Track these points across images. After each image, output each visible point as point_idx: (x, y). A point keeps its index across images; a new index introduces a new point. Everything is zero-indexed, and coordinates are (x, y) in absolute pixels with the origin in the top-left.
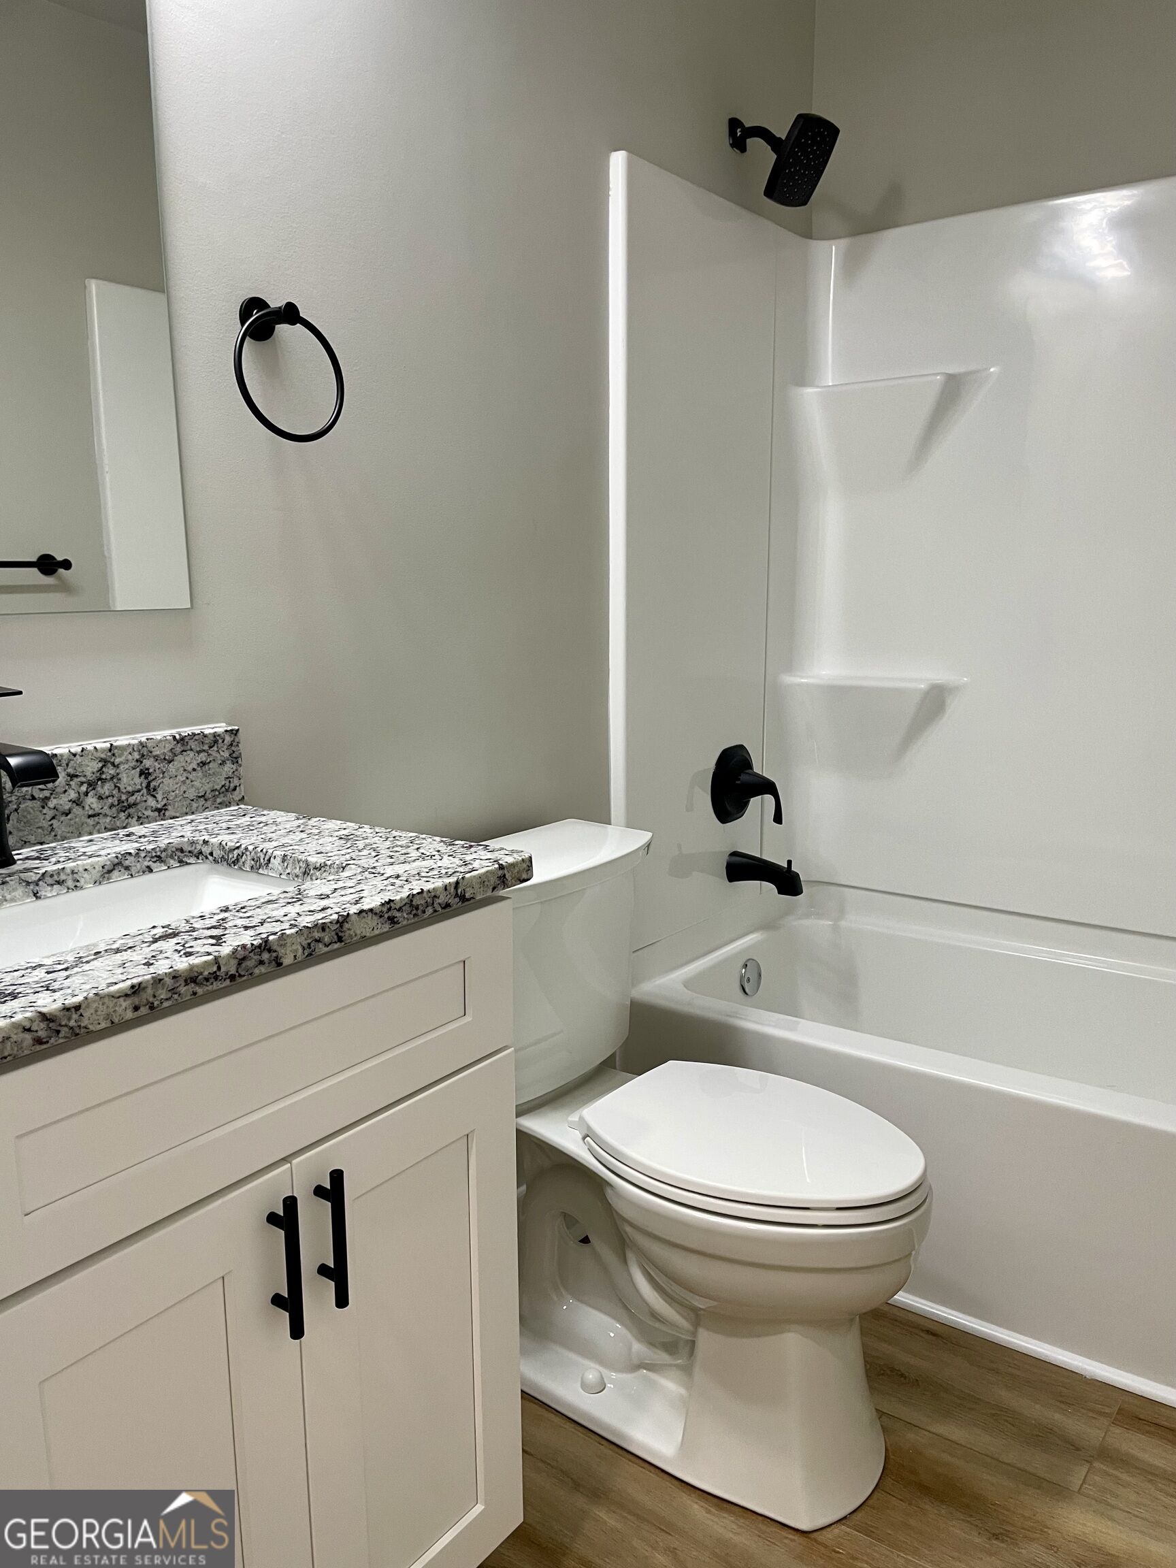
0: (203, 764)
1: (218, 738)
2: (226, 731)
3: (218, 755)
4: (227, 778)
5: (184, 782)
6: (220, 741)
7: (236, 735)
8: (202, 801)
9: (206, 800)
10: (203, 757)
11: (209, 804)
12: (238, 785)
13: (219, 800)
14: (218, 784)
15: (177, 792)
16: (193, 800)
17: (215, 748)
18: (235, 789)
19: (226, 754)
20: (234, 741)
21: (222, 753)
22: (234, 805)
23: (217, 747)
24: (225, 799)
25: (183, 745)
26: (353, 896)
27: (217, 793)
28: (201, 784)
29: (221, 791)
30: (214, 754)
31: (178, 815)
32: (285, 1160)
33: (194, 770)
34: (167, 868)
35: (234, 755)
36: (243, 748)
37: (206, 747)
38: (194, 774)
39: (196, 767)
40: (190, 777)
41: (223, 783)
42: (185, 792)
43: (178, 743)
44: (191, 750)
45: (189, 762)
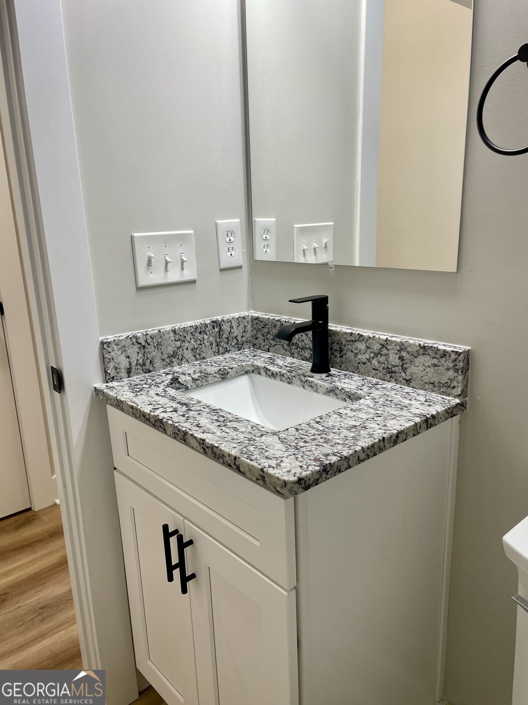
0: (435, 365)
1: (447, 354)
2: (453, 351)
3: (445, 364)
4: (450, 379)
5: (422, 371)
6: (448, 356)
7: (459, 355)
8: (431, 386)
9: (434, 386)
10: (435, 361)
11: (435, 389)
12: (457, 386)
13: (442, 390)
14: (443, 381)
15: (418, 375)
16: (426, 383)
17: (444, 359)
18: (454, 387)
19: (451, 365)
20: (457, 358)
21: (448, 363)
22: (452, 397)
23: (446, 359)
24: (446, 391)
25: (424, 350)
27: (442, 385)
28: (431, 375)
29: (444, 385)
30: (443, 362)
31: (417, 387)
33: (429, 367)
35: (456, 367)
37: (438, 356)
38: (429, 369)
39: (430, 365)
40: (426, 369)
41: (447, 381)
42: (422, 377)
43: (421, 348)
44: (429, 355)
45: (426, 361)
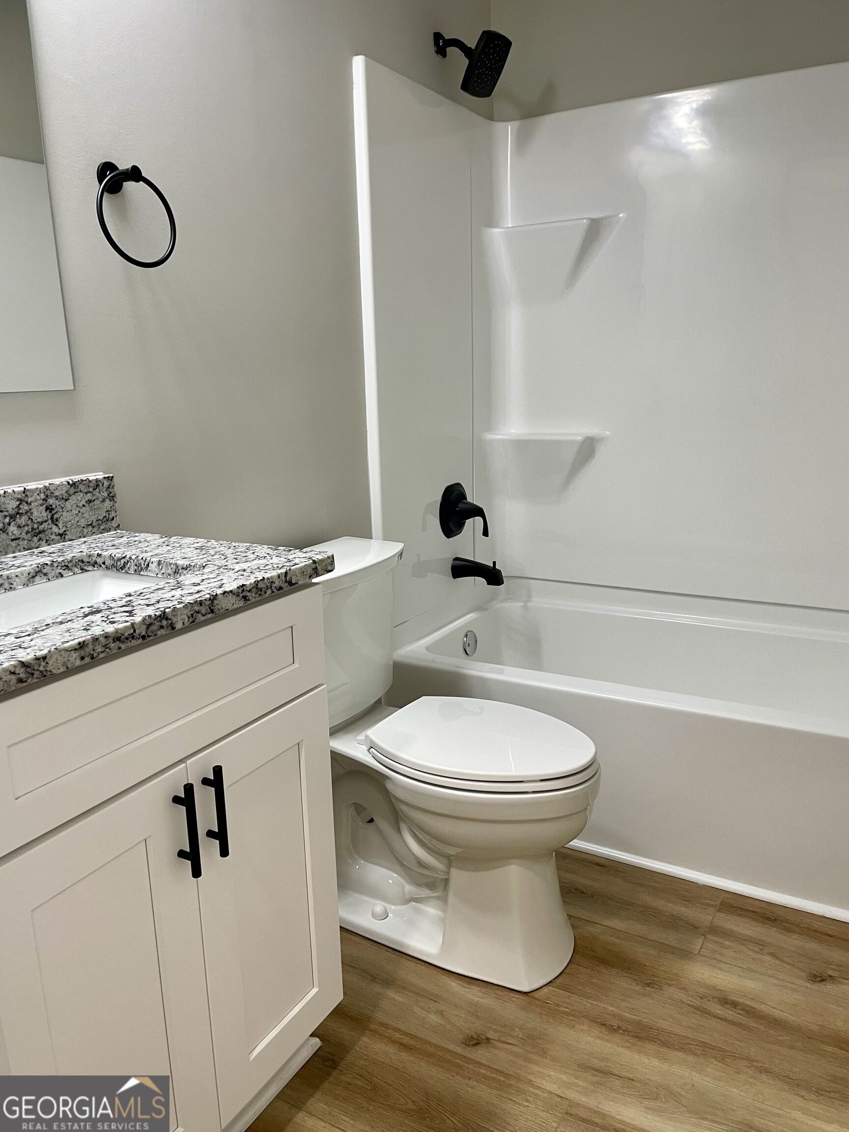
0: (90, 501)
1: (99, 483)
2: (105, 478)
3: (100, 495)
4: (107, 511)
5: (77, 515)
6: (101, 485)
7: (111, 480)
8: (90, 528)
9: (93, 527)
10: (89, 496)
11: (95, 530)
12: (115, 516)
13: (102, 527)
14: (101, 516)
15: (73, 522)
16: (84, 527)
17: (97, 490)
18: (113, 519)
19: (105, 494)
20: (110, 485)
21: (103, 494)
22: (113, 531)
23: (99, 489)
24: (106, 526)
25: (75, 488)
26: (216, 583)
27: (101, 522)
28: (90, 516)
29: (103, 521)
30: (97, 494)
31: (74, 538)
32: (181, 761)
33: (84, 506)
34: (73, 574)
35: (111, 495)
36: (117, 490)
37: (91, 489)
38: (84, 509)
39: (84, 504)
40: (81, 511)
41: (104, 515)
42: (78, 522)
43: (71, 486)
44: (81, 491)
45: (80, 500)
